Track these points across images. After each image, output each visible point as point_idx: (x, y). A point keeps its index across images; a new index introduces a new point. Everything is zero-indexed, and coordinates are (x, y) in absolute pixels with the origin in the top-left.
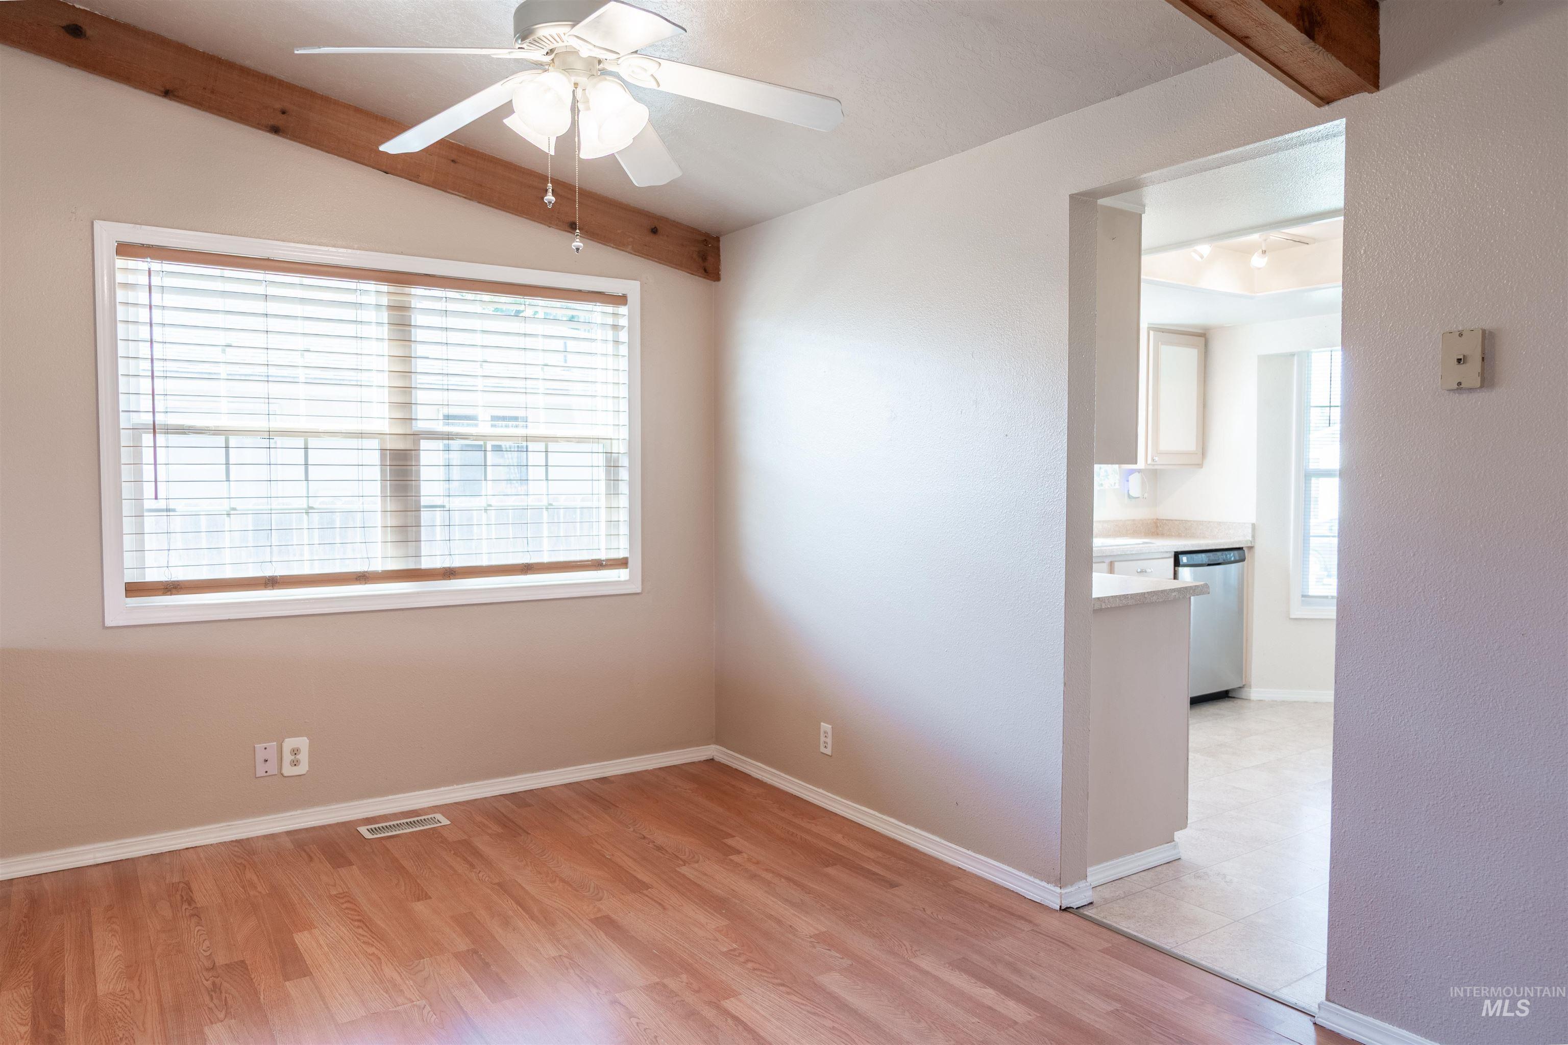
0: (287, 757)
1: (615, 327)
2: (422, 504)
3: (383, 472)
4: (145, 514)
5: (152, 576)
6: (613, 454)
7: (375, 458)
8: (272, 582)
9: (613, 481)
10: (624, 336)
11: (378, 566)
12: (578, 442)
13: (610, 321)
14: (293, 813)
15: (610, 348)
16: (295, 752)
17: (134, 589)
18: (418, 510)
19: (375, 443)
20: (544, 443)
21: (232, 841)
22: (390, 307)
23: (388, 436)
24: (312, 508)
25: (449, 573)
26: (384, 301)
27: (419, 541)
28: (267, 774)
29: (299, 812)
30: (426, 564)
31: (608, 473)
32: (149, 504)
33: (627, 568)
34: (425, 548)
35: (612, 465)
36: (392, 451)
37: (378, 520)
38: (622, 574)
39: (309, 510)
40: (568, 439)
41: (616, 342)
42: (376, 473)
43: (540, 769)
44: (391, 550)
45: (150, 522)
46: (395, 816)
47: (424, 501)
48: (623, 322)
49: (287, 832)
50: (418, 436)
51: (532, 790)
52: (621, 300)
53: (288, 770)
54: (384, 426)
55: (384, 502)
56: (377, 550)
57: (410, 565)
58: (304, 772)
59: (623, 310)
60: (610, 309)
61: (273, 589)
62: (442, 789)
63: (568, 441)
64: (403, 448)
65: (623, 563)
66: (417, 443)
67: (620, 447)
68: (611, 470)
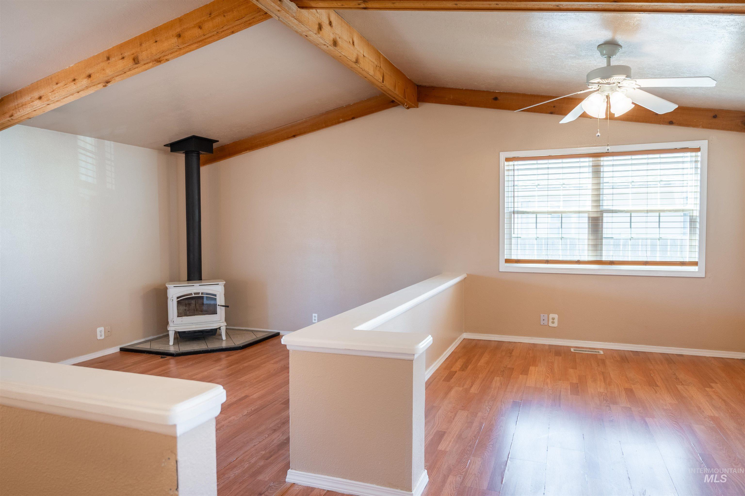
0: (551, 320)
1: (696, 161)
2: (604, 237)
3: (589, 225)
4: (512, 238)
5: (514, 257)
6: (693, 217)
7: (586, 220)
8: (547, 262)
9: (692, 228)
10: (699, 165)
11: (586, 259)
12: (675, 212)
13: (694, 159)
14: (552, 339)
15: (693, 171)
16: (553, 319)
17: (508, 261)
18: (602, 239)
19: (586, 215)
20: (658, 213)
21: (532, 343)
22: (593, 166)
23: (591, 212)
24: (563, 238)
25: (612, 263)
26: (591, 164)
27: (601, 250)
28: (544, 324)
29: (554, 339)
30: (604, 259)
31: (690, 225)
32: (513, 236)
33: (697, 266)
34: (604, 253)
35: (692, 221)
36: (592, 218)
37: (586, 242)
38: (694, 269)
39: (562, 238)
40: (670, 211)
41: (696, 168)
42: (586, 226)
43: (649, 344)
44: (591, 253)
45: (513, 241)
46: (587, 348)
47: (604, 236)
48: (699, 159)
49: (550, 345)
50: (602, 212)
51: (645, 352)
52: (698, 150)
53: (551, 325)
54: (590, 209)
55: (588, 236)
56: (586, 253)
57: (598, 259)
58: (556, 326)
59: (699, 154)
60: (694, 154)
61: (548, 264)
62: (606, 343)
63: (669, 212)
64: (596, 216)
65: (695, 264)
66: (602, 214)
67: (696, 214)
68: (692, 224)
